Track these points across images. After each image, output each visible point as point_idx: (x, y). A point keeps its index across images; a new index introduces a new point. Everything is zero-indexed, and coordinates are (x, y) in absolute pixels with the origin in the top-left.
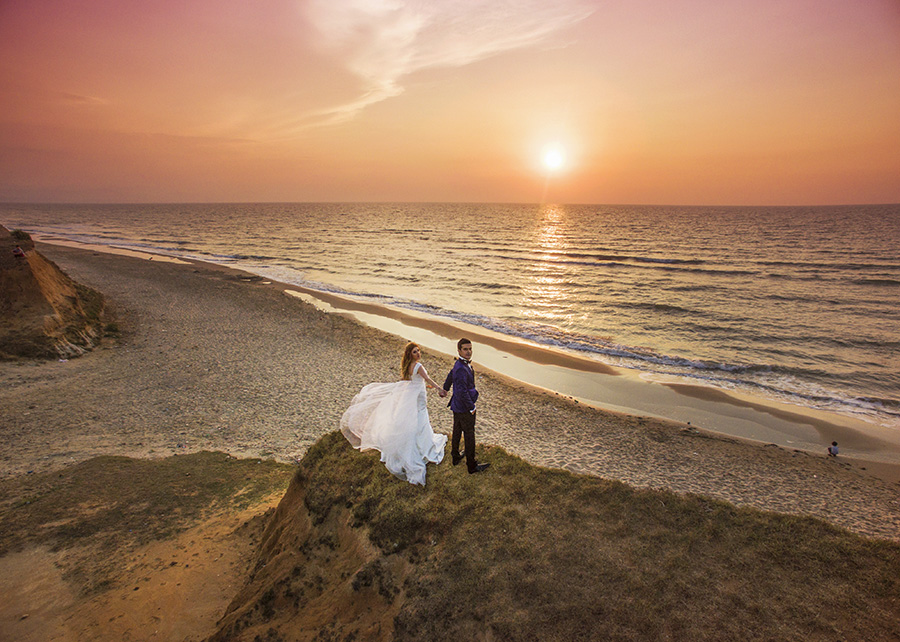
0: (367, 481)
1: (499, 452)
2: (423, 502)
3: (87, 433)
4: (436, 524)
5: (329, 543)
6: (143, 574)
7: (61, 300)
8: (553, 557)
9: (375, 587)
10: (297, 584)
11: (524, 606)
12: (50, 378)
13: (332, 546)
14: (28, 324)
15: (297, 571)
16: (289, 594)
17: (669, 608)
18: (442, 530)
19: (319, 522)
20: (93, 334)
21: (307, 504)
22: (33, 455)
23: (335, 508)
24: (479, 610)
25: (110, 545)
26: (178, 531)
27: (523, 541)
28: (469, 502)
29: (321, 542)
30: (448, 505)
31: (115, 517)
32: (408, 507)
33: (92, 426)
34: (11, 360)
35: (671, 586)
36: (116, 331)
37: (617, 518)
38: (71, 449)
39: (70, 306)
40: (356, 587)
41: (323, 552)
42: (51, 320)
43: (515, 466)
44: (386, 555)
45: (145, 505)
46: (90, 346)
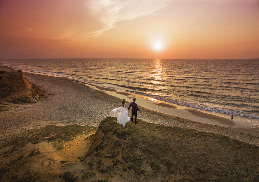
0: (115, 126)
1: (140, 120)
2: (126, 129)
3: (43, 121)
4: (129, 133)
5: (108, 138)
6: (68, 147)
7: (30, 88)
8: (150, 137)
9: (118, 144)
10: (102, 145)
11: (144, 145)
12: (30, 108)
13: (108, 139)
14: (23, 94)
15: (102, 143)
16: (101, 147)
17: (168, 143)
18: (130, 134)
19: (106, 134)
20: (38, 97)
21: (103, 131)
22: (32, 126)
23: (109, 131)
24: (137, 146)
25: (59, 142)
26: (73, 139)
27: (145, 135)
28: (135, 129)
29: (106, 138)
30: (131, 129)
31: (58, 137)
32: (123, 130)
33: (44, 119)
34: (20, 103)
35: (169, 140)
36: (43, 96)
37: (161, 131)
38: (40, 124)
39: (32, 89)
40: (114, 144)
41: (107, 140)
42: (28, 93)
43: (144, 123)
44: (119, 139)
45: (64, 135)
46: (38, 100)
